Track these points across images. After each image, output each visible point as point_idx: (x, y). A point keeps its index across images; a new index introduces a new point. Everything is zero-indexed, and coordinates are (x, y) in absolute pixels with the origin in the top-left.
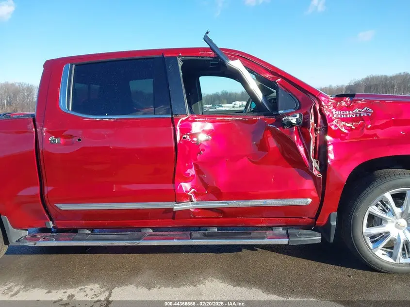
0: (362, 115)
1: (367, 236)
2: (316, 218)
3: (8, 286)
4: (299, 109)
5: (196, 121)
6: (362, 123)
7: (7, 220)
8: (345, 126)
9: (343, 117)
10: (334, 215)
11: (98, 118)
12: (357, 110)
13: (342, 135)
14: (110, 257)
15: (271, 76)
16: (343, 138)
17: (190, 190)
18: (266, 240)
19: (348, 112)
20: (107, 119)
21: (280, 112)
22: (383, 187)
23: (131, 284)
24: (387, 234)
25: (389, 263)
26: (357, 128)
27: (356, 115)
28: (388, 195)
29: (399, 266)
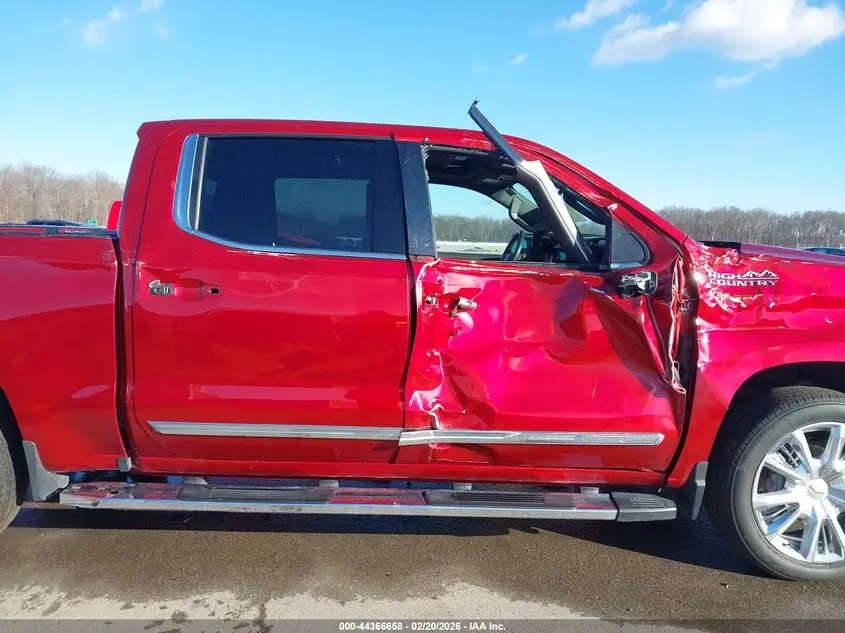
0: (759, 283)
1: (759, 509)
2: (669, 471)
3: (30, 592)
4: (651, 263)
5: (452, 271)
6: (759, 298)
7: (36, 449)
8: (728, 301)
9: (724, 284)
10: (703, 466)
11: (257, 250)
12: (750, 273)
13: (723, 317)
14: (240, 537)
15: (598, 196)
16: (724, 324)
17: (433, 405)
18: (574, 510)
19: (733, 276)
20: (276, 255)
21: (613, 266)
22: (792, 418)
23: (301, 591)
24: (795, 506)
25: (794, 561)
26: (750, 307)
27: (748, 284)
28: (799, 435)
29: (811, 567)
